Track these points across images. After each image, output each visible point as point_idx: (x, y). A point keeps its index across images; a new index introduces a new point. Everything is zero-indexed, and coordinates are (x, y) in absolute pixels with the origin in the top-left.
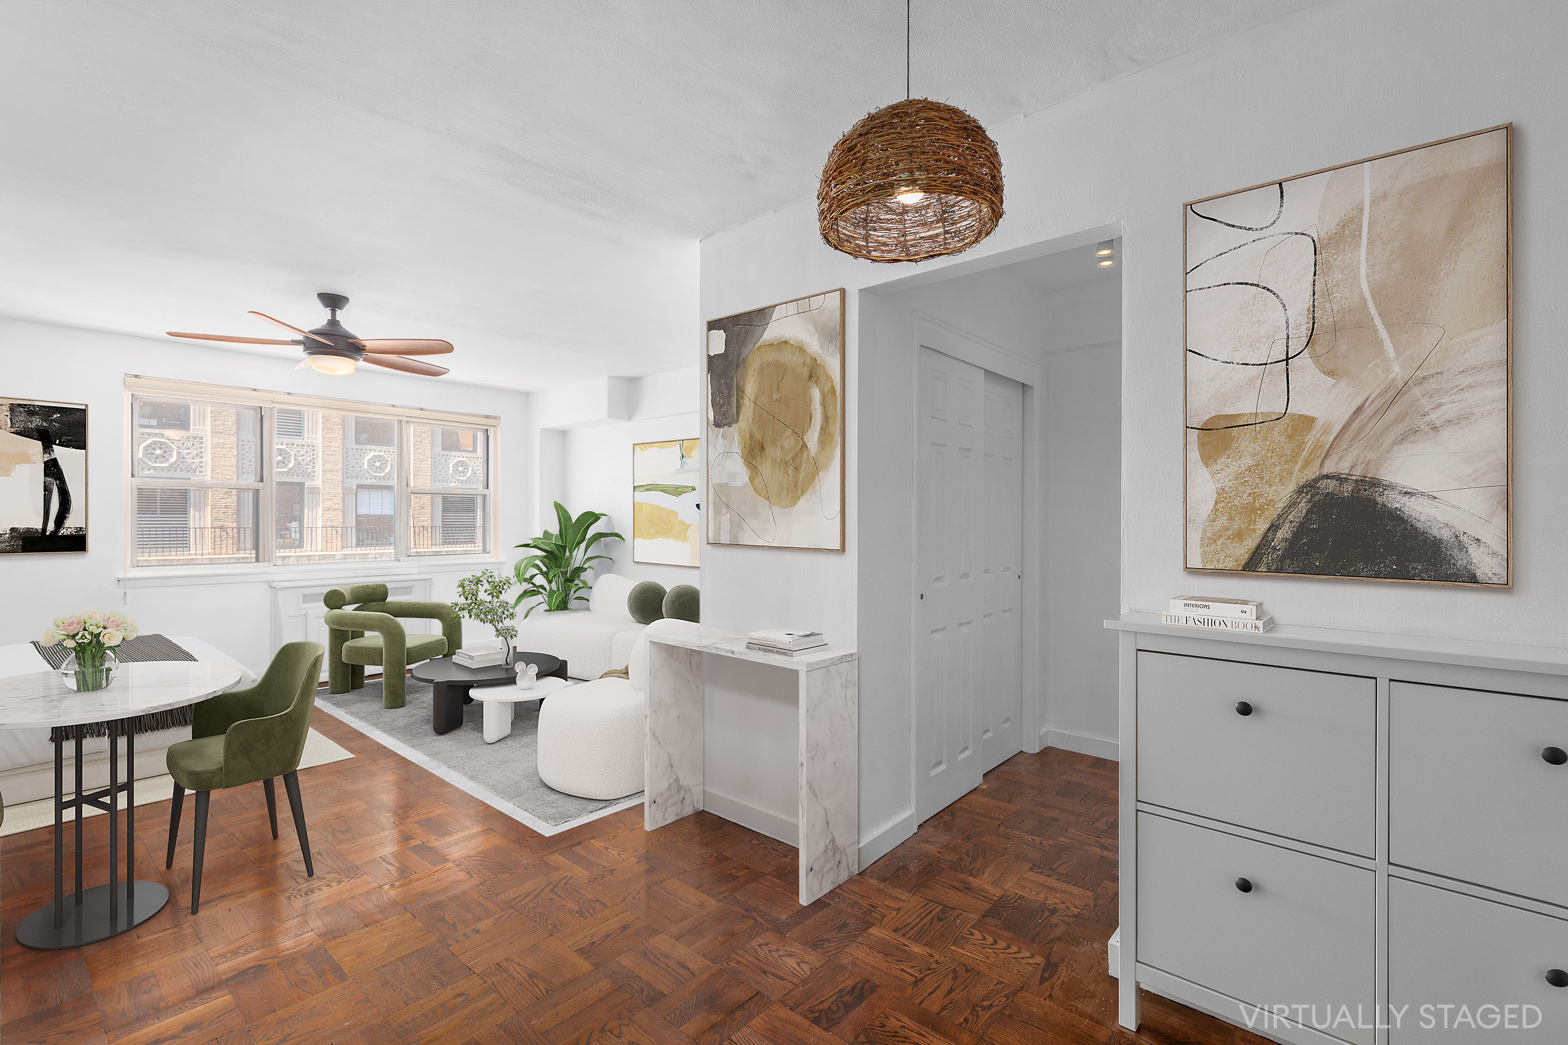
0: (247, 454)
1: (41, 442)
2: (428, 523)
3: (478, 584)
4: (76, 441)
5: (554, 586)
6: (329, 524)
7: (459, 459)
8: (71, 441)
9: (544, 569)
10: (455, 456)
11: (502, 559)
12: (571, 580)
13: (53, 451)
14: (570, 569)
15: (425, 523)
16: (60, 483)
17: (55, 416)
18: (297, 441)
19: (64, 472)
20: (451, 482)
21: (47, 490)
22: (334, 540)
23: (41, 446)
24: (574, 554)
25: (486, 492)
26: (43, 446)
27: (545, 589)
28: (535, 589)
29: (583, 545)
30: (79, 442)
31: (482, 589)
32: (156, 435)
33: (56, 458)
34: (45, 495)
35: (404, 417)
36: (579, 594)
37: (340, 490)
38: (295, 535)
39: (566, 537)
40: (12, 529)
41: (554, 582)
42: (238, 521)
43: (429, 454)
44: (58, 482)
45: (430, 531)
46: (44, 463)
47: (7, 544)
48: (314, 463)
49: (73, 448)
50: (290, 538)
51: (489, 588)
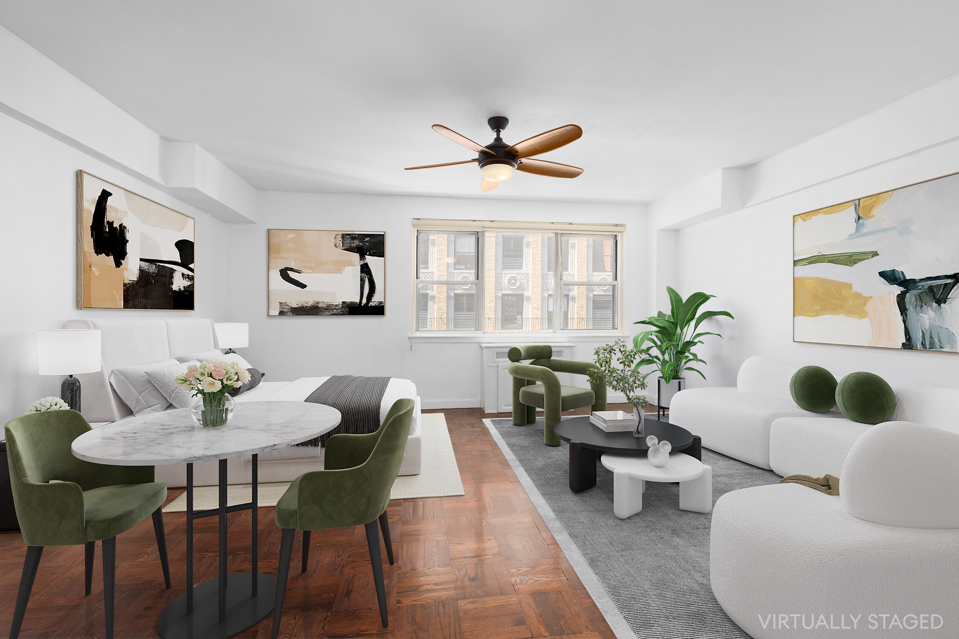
0: (499, 280)
1: (358, 254)
2: (584, 316)
3: (611, 352)
4: (378, 253)
5: (667, 357)
6: (535, 316)
7: (602, 277)
8: (375, 252)
9: (659, 343)
10: (600, 275)
11: (627, 334)
12: (682, 352)
13: (366, 259)
14: (681, 344)
15: (583, 316)
16: (369, 277)
17: (367, 239)
18: (521, 271)
19: (371, 270)
20: (598, 291)
21: (362, 281)
22: (537, 325)
23: (359, 256)
24: (685, 330)
25: (615, 283)
26: (360, 256)
27: (659, 359)
28: (651, 358)
29: (693, 323)
30: (380, 253)
31: (614, 358)
32: (464, 273)
33: (367, 263)
34: (361, 283)
35: (559, 230)
36: (689, 365)
37: (540, 298)
38: (519, 322)
39: (677, 317)
40: (343, 302)
41: (667, 354)
42: (495, 315)
43: (585, 275)
44: (368, 276)
45: (585, 320)
46: (361, 265)
47: (340, 310)
48: (528, 283)
49: (377, 256)
50: (518, 324)
51: (621, 357)
